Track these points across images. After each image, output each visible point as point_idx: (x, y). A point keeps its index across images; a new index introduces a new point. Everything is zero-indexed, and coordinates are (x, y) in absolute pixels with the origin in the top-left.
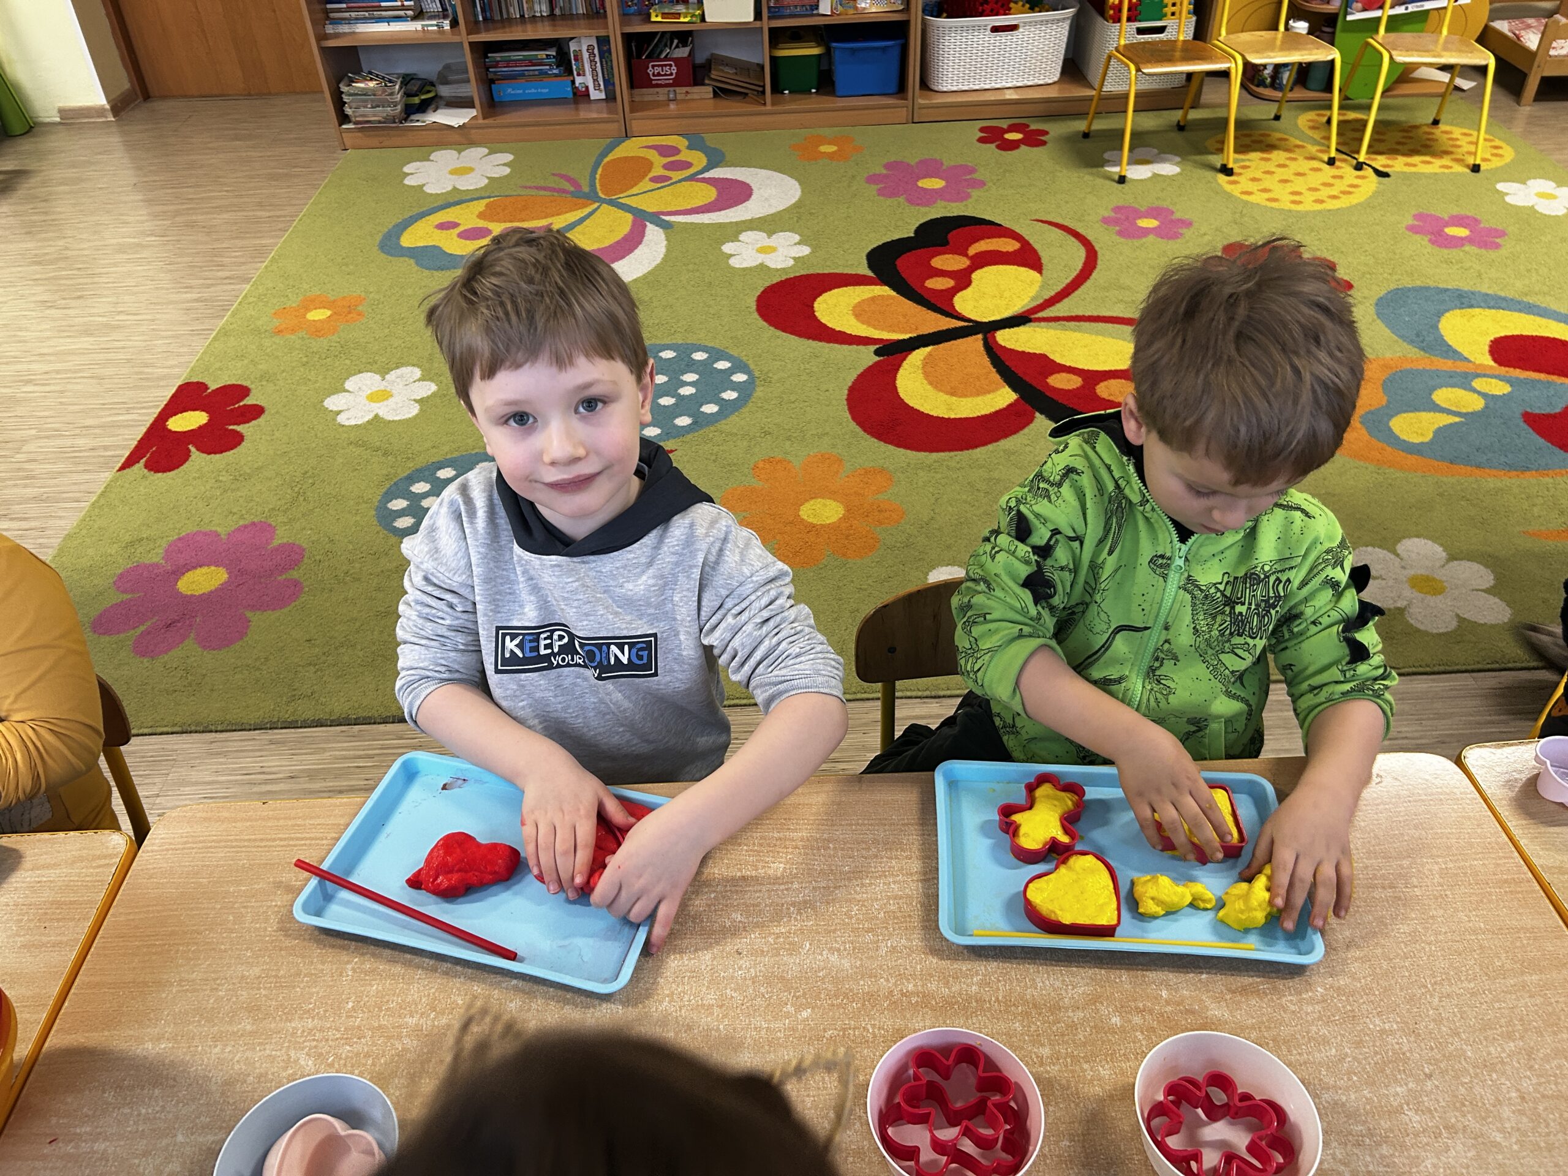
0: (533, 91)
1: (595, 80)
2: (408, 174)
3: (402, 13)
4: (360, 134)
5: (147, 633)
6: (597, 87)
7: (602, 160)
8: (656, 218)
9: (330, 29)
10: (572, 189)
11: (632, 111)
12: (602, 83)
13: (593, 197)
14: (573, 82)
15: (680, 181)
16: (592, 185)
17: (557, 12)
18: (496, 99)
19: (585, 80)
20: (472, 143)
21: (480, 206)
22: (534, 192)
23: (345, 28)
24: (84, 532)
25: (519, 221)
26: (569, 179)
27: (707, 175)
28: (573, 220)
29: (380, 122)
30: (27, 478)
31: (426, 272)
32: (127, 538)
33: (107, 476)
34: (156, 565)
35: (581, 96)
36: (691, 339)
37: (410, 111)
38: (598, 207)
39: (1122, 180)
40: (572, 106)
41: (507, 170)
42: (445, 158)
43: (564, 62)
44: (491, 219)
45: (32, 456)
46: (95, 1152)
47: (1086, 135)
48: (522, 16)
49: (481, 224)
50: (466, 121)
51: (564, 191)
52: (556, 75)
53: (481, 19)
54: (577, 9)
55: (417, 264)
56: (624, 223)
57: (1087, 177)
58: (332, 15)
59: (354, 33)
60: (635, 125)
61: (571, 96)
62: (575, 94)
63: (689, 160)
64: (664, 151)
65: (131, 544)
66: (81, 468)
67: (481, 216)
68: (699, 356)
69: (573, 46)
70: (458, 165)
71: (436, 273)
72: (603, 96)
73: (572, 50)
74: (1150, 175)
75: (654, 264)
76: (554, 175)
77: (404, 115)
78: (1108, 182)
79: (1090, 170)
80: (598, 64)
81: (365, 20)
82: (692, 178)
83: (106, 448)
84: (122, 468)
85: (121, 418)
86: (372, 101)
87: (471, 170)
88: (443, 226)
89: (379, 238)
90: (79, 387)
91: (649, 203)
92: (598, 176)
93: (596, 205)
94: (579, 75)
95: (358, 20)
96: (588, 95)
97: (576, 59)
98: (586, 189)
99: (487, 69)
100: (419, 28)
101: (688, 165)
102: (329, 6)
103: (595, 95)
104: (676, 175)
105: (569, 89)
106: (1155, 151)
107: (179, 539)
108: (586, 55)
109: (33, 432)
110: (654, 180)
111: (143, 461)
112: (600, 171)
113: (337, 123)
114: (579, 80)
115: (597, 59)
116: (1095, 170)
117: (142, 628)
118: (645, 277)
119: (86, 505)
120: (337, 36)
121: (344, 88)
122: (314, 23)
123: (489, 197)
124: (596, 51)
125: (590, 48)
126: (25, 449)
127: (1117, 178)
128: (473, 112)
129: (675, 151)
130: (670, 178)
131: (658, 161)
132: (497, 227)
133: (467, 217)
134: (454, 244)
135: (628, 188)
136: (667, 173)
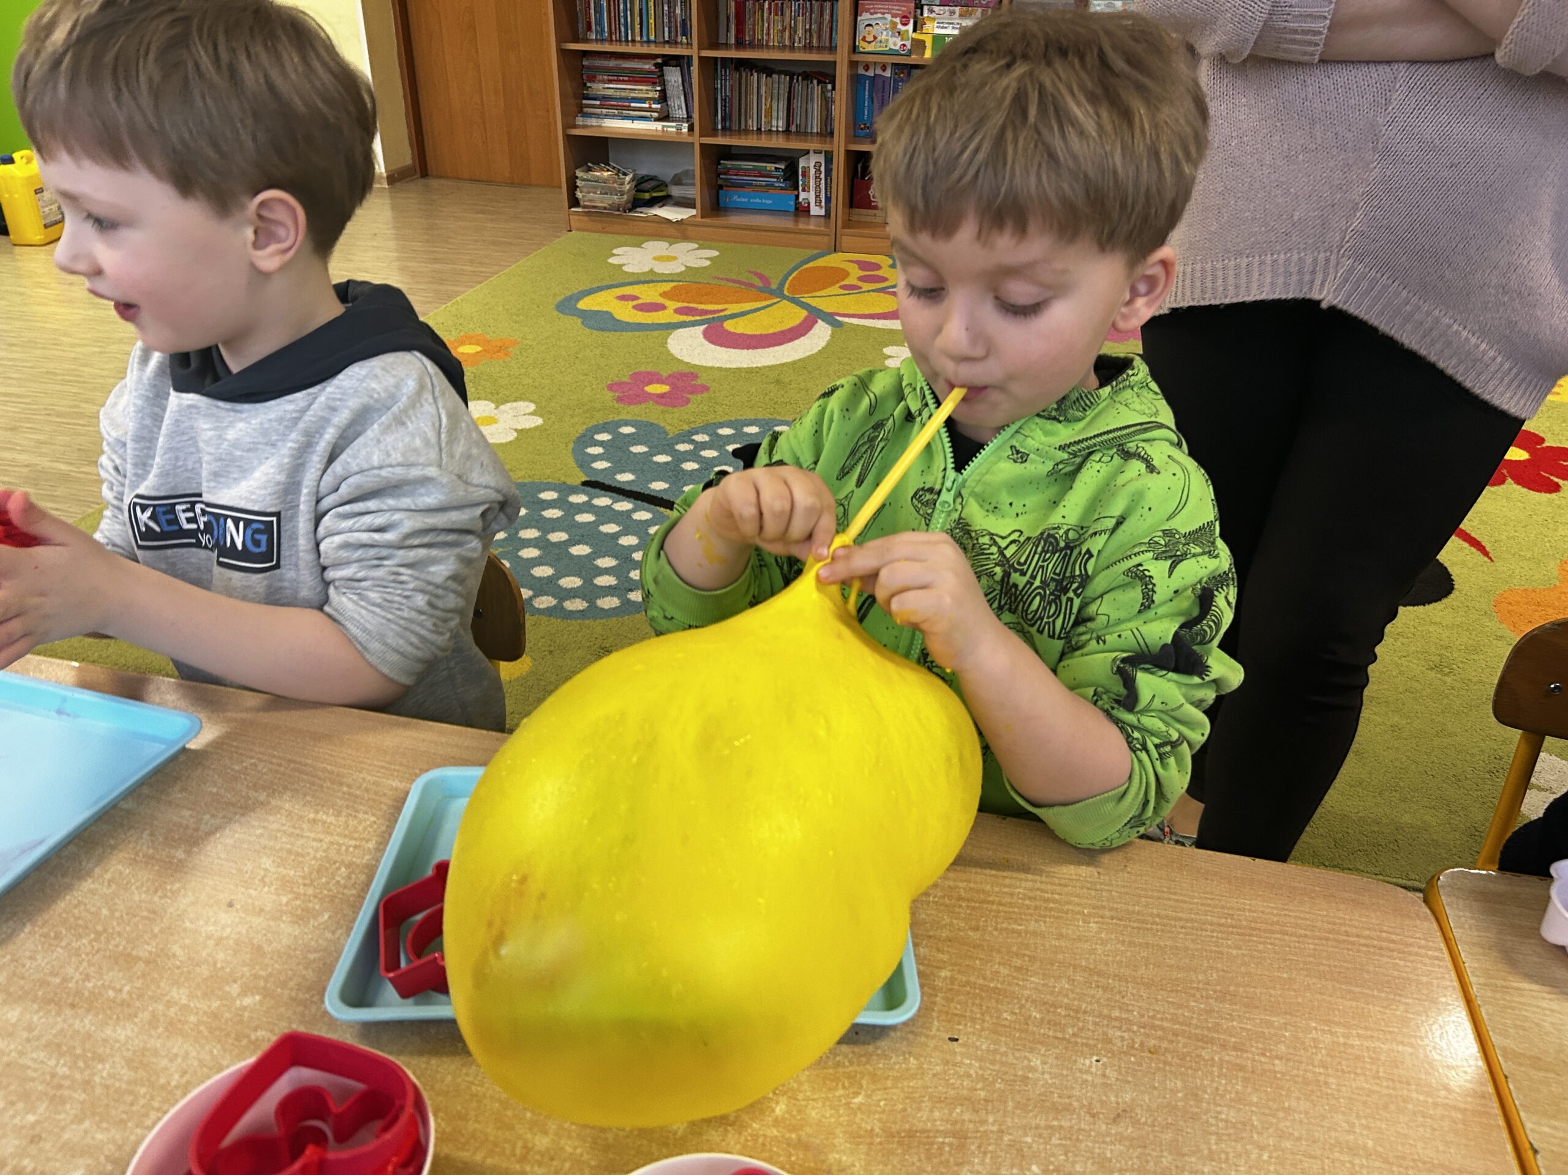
0: (758, 200)
1: (817, 196)
2: (614, 255)
3: (648, 114)
4: (586, 218)
6: (818, 202)
7: (801, 267)
8: (830, 318)
9: (580, 121)
10: (761, 285)
11: (843, 227)
12: (823, 200)
13: (779, 293)
14: (797, 197)
15: (868, 291)
16: (782, 285)
17: (793, 128)
18: (721, 205)
19: (808, 196)
20: (686, 238)
21: (667, 287)
22: (722, 283)
23: (593, 122)
25: (698, 303)
26: (761, 277)
28: (749, 308)
29: (605, 208)
31: (588, 331)
35: (802, 211)
37: (636, 203)
38: (779, 302)
40: (792, 218)
41: (708, 263)
42: (657, 247)
43: (792, 176)
44: (671, 299)
48: (759, 129)
49: (661, 300)
50: (685, 217)
51: (752, 285)
52: (782, 189)
53: (720, 127)
54: (812, 128)
55: (583, 323)
56: (796, 316)
58: (586, 110)
59: (600, 126)
60: (846, 241)
61: (792, 209)
62: (797, 209)
63: (886, 275)
64: (863, 265)
67: (664, 295)
69: (802, 163)
70: (665, 253)
71: (596, 333)
72: (822, 212)
73: (801, 165)
75: (808, 354)
76: (750, 272)
77: (629, 205)
80: (823, 181)
81: (613, 117)
82: (880, 290)
86: (602, 188)
87: (675, 258)
88: (623, 298)
89: (560, 298)
91: (829, 305)
92: (790, 278)
93: (775, 300)
94: (804, 190)
95: (607, 116)
96: (809, 211)
97: (804, 175)
98: (774, 286)
99: (719, 175)
100: (660, 128)
101: (884, 279)
102: (584, 102)
103: (815, 210)
104: (866, 286)
105: (792, 203)
108: (812, 171)
110: (842, 287)
112: (794, 275)
113: (566, 204)
114: (803, 196)
115: (823, 176)
118: (795, 362)
120: (585, 127)
121: (579, 173)
122: (564, 114)
123: (679, 281)
124: (823, 169)
125: (817, 165)
128: (693, 212)
129: (878, 267)
130: (861, 288)
131: (855, 272)
132: (672, 305)
133: (649, 294)
134: (625, 313)
135: (815, 290)
136: (860, 284)
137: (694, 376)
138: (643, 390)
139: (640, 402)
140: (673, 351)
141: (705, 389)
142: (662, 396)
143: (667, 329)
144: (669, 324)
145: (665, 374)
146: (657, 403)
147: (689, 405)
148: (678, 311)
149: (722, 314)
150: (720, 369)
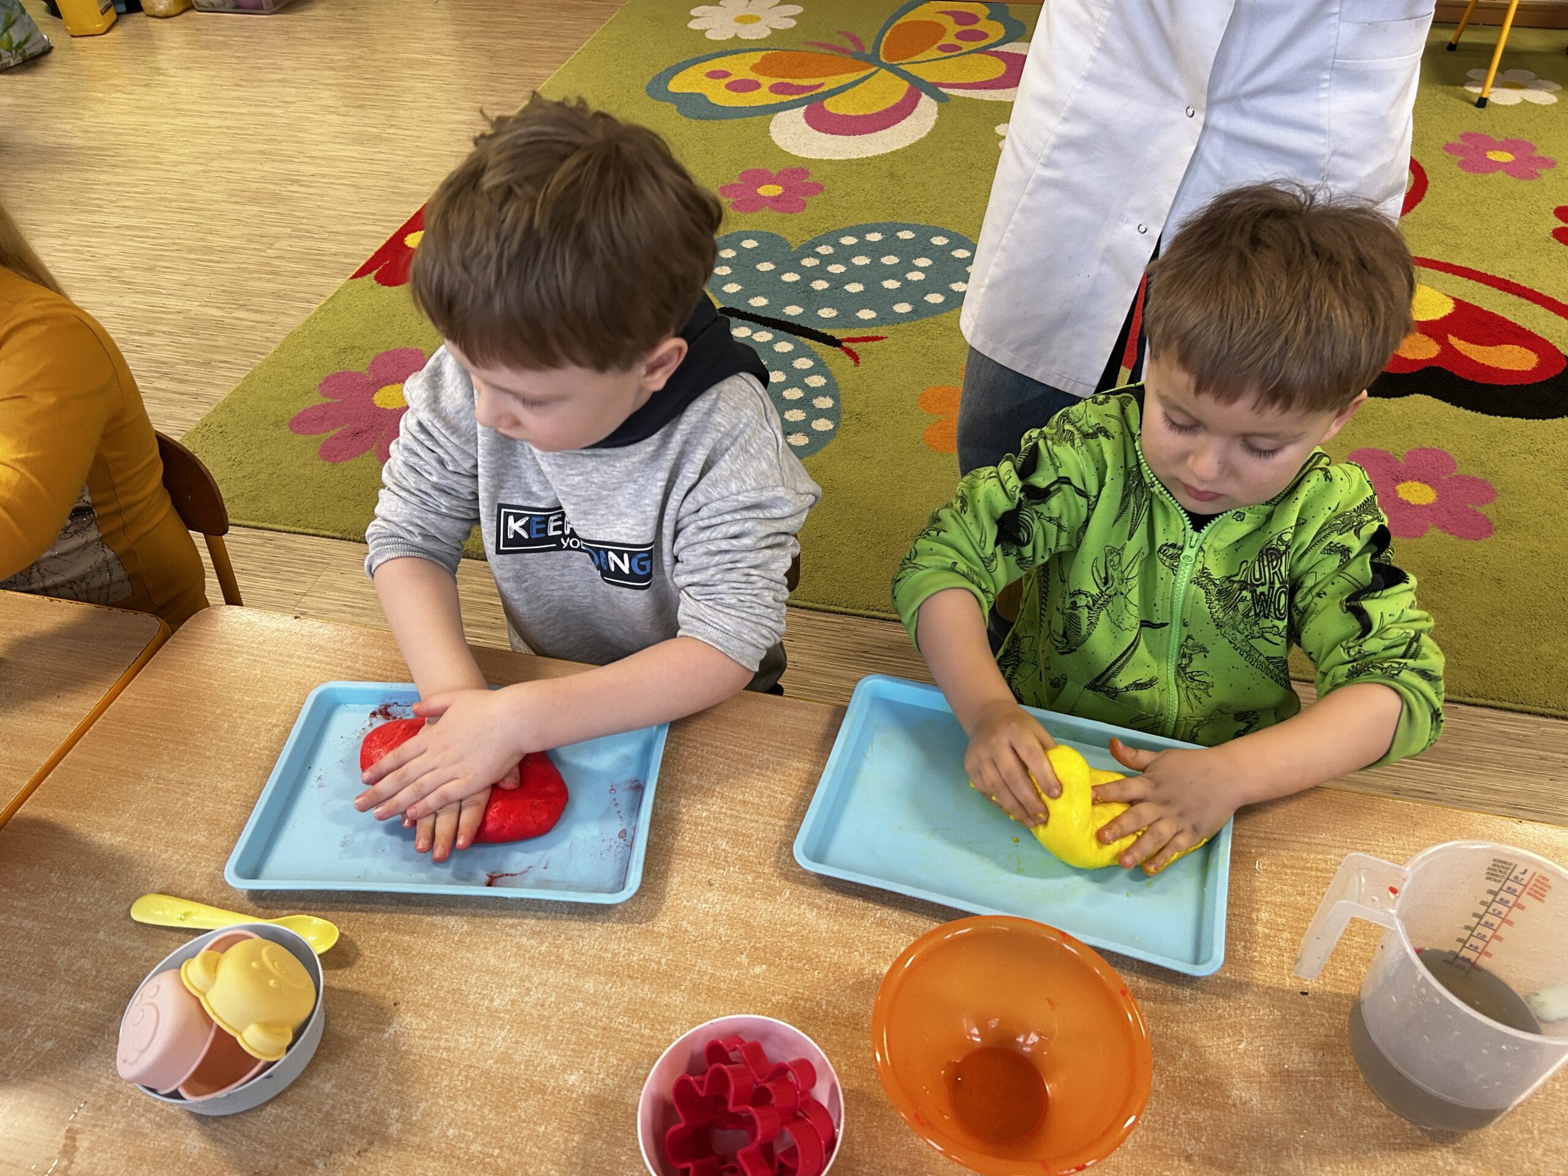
2: (693, 17)
5: (336, 438)
7: (893, 22)
10: (854, 50)
21: (756, 57)
24: (307, 332)
25: (791, 77)
27: (1000, 49)
28: (847, 82)
30: (272, 273)
32: (342, 345)
33: (341, 281)
34: (359, 374)
36: (935, 222)
38: (876, 72)
39: (1482, 103)
41: (793, 23)
42: (734, 5)
44: (764, 73)
45: (281, 253)
46: (23, 929)
47: (1452, 47)
49: (753, 76)
51: (844, 51)
55: (678, 110)
57: (1441, 96)
63: (985, 30)
65: (344, 350)
66: (320, 271)
67: (755, 68)
68: (939, 241)
70: (746, 12)
71: (694, 122)
74: (1518, 101)
75: (917, 138)
78: (1465, 104)
79: (1445, 87)
82: (983, 51)
83: (347, 255)
84: (355, 277)
85: (368, 228)
87: (758, 19)
90: (338, 193)
91: (928, 73)
93: (873, 70)
101: (984, 36)
104: (967, 46)
106: (1533, 75)
107: (387, 353)
109: (288, 230)
111: (375, 272)
116: (1451, 88)
117: (332, 433)
118: (905, 150)
119: (315, 307)
123: (768, 49)
126: (277, 245)
127: (1476, 100)
129: (973, 19)
130: (960, 48)
131: (952, 28)
132: (767, 82)
133: (740, 67)
134: (719, 95)
135: (912, 55)
136: (958, 42)
137: (805, 173)
138: (756, 193)
139: (755, 210)
140: (778, 143)
141: (818, 188)
142: (776, 199)
143: (766, 113)
144: (767, 106)
145: (775, 172)
146: (773, 208)
147: (807, 210)
148: (774, 89)
149: (820, 90)
150: (830, 162)
